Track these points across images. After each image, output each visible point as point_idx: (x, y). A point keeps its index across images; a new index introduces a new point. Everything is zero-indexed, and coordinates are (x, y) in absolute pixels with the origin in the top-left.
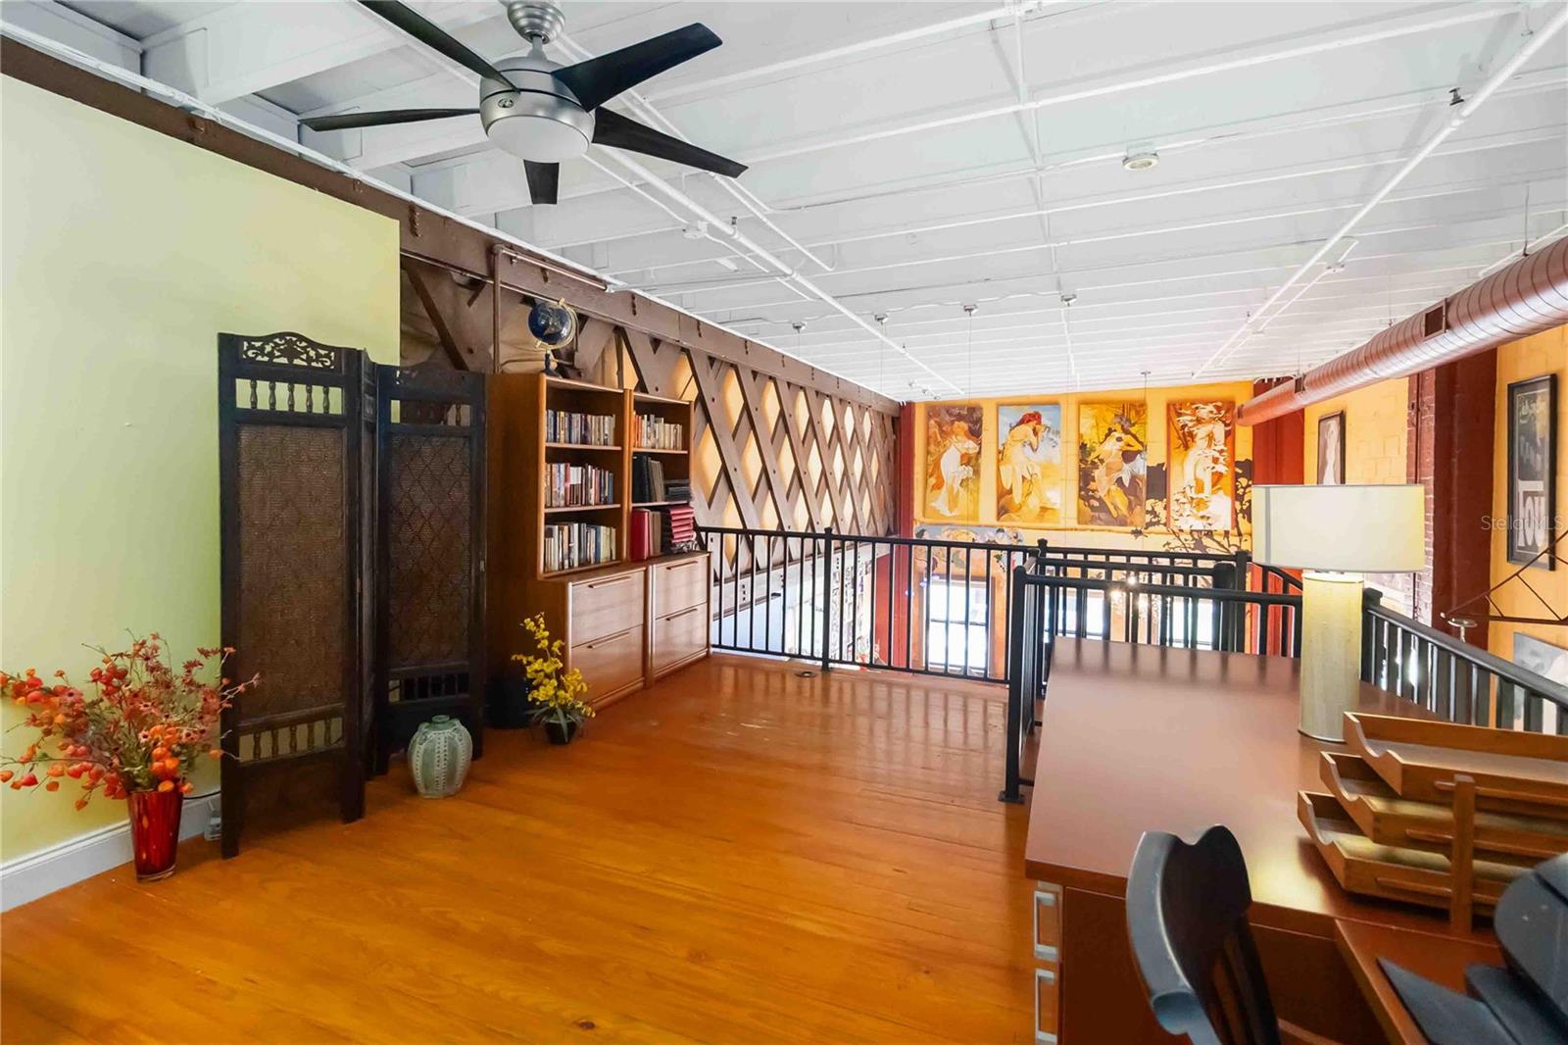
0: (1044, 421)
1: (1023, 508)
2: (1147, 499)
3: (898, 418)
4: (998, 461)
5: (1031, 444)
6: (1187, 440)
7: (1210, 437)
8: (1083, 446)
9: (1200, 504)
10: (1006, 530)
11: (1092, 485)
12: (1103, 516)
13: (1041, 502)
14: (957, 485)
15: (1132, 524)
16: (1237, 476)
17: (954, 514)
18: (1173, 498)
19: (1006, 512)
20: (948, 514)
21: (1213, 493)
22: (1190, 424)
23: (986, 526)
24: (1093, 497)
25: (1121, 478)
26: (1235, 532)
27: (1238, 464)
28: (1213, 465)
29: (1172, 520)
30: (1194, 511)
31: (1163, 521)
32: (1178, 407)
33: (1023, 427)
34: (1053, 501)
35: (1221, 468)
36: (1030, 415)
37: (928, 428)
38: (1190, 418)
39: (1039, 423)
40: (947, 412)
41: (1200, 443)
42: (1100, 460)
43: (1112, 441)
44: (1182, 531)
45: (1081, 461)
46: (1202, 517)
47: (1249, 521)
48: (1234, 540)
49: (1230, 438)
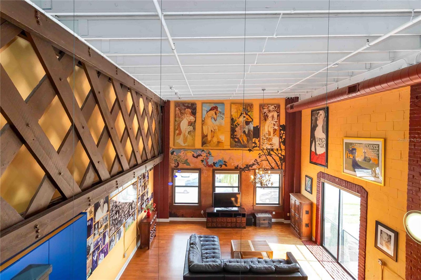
0: (219, 109)
1: (212, 142)
2: (253, 138)
3: (164, 107)
4: (202, 124)
5: (214, 118)
6: (266, 118)
7: (273, 117)
8: (232, 119)
9: (270, 140)
10: (205, 150)
11: (236, 133)
12: (239, 144)
13: (218, 139)
14: (187, 134)
15: (248, 147)
16: (281, 130)
17: (185, 145)
18: (261, 137)
19: (205, 143)
20: (183, 145)
21: (274, 136)
22: (267, 112)
23: (198, 149)
24: (236, 138)
25: (245, 131)
26: (280, 149)
27: (281, 126)
28: (274, 126)
29: (261, 145)
30: (268, 142)
31: (258, 146)
32: (263, 106)
33: (211, 111)
34: (222, 139)
35: (276, 127)
36: (214, 107)
37: (175, 111)
38: (266, 110)
39: (217, 110)
40: (183, 105)
41: (270, 119)
42: (238, 124)
43: (242, 117)
44: (264, 149)
45: (231, 124)
47: (284, 145)
48: (280, 152)
49: (278, 117)
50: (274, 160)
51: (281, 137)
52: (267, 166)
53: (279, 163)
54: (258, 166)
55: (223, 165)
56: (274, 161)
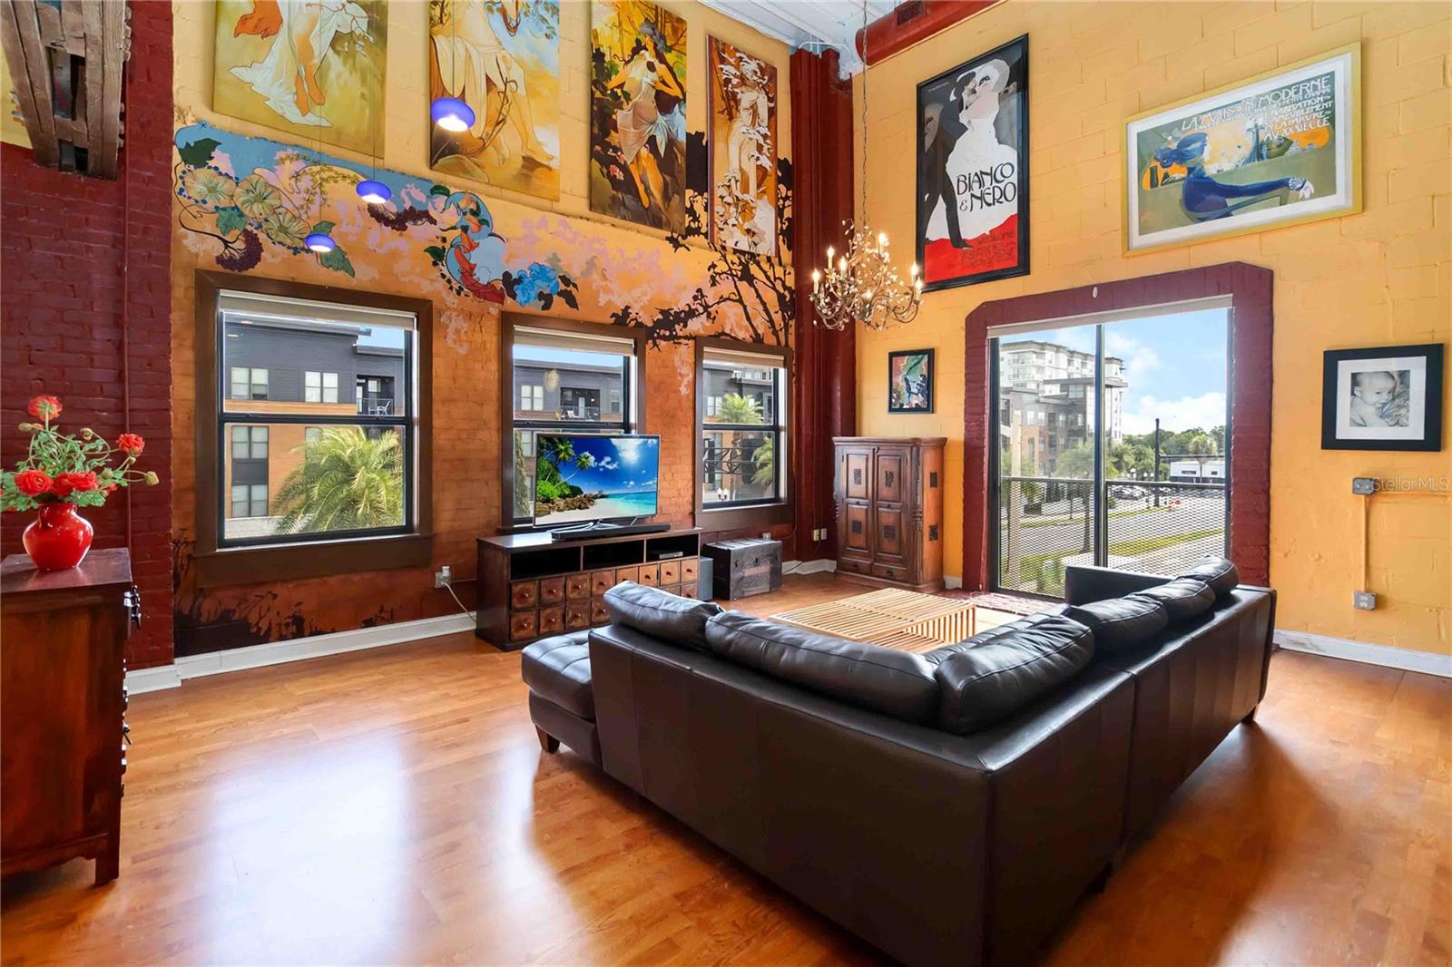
1: (490, 149)
2: (686, 188)
4: (432, 22)
5: (504, 14)
6: (730, 104)
7: (754, 108)
8: (598, 57)
9: (746, 209)
10: (451, 191)
11: (614, 138)
12: (628, 199)
13: (523, 144)
14: (321, 44)
15: (668, 226)
16: (779, 180)
17: (311, 119)
19: (450, 152)
20: (293, 115)
21: (758, 196)
22: (734, 81)
23: (404, 175)
24: (615, 161)
26: (778, 260)
28: (757, 154)
31: (704, 229)
32: (721, 46)
34: (547, 150)
35: (766, 162)
38: (733, 71)
41: (744, 116)
42: (622, 91)
43: (640, 63)
45: (594, 83)
47: (789, 248)
48: (779, 271)
49: (773, 118)
50: (764, 304)
52: (741, 327)
53: (777, 318)
54: (708, 324)
55: (555, 297)
56: (761, 308)
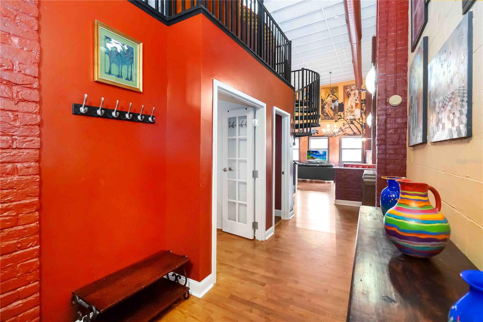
2: (339, 112)
6: (348, 95)
7: (355, 94)
8: (322, 100)
9: (352, 112)
11: (325, 110)
12: (327, 117)
15: (335, 119)
16: (362, 104)
18: (345, 111)
21: (356, 108)
22: (350, 91)
24: (325, 113)
25: (332, 107)
26: (361, 118)
27: (362, 100)
28: (356, 101)
29: (345, 117)
30: (351, 114)
31: (343, 117)
32: (346, 87)
35: (358, 102)
38: (349, 89)
41: (352, 96)
42: (326, 103)
43: (329, 97)
44: (347, 119)
45: (321, 103)
46: (353, 115)
47: (365, 115)
48: (361, 121)
49: (360, 94)
50: (357, 127)
51: (362, 109)
52: (350, 132)
53: (360, 129)
54: (343, 132)
55: (315, 133)
